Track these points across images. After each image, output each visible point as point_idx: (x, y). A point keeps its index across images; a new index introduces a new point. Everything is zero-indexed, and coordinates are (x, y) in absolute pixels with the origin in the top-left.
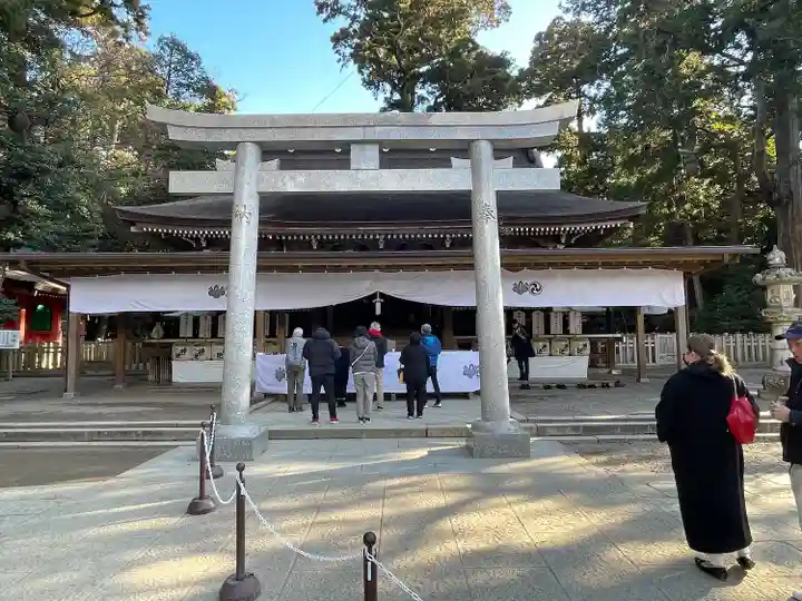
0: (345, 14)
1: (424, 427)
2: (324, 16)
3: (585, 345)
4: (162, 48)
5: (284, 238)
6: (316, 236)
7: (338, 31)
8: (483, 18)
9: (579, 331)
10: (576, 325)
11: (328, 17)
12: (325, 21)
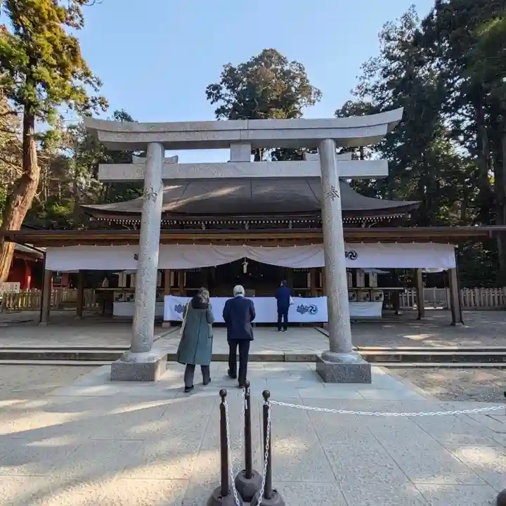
0: (223, 99)
1: (282, 353)
2: (211, 100)
3: (381, 295)
4: (117, 118)
5: (184, 223)
6: (204, 222)
7: (220, 108)
8: (305, 100)
9: (376, 285)
10: (373, 281)
11: (214, 101)
12: (212, 103)
